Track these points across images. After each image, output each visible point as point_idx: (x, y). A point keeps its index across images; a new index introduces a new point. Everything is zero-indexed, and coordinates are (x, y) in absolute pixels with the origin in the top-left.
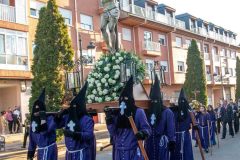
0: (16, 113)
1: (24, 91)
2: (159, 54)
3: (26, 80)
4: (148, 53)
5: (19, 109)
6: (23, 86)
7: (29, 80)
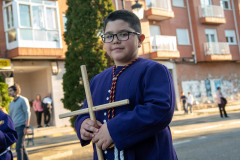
0: (47, 101)
1: (56, 74)
2: (223, 21)
3: (57, 60)
4: (208, 20)
5: (50, 96)
6: (55, 68)
7: (62, 60)
